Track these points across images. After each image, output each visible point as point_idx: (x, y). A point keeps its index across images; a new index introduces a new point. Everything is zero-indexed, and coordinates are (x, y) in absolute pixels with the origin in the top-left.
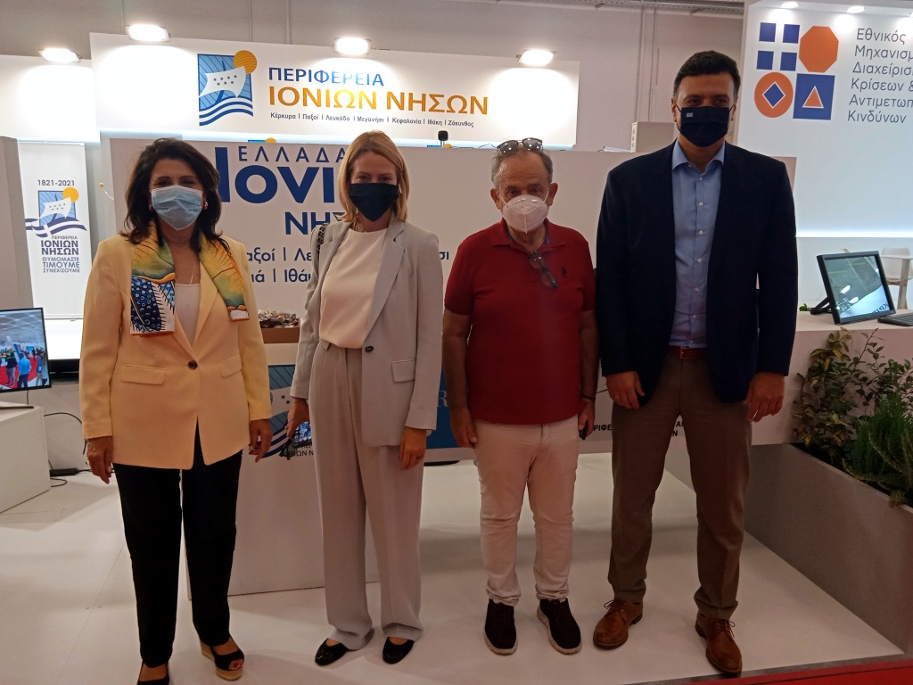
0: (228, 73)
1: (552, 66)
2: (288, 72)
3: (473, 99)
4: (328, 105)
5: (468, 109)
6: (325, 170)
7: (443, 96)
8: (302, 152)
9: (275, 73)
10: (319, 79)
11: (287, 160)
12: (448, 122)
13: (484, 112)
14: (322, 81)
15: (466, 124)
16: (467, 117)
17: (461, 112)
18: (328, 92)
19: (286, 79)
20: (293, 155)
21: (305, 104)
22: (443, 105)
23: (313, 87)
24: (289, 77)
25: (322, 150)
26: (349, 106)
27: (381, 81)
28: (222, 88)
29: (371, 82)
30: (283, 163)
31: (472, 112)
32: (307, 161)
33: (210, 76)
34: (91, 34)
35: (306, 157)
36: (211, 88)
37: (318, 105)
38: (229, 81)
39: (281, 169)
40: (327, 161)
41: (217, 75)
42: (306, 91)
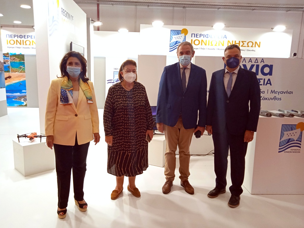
0: (180, 35)
1: (286, 32)
2: (197, 35)
3: (256, 42)
4: (209, 45)
5: (254, 46)
6: (257, 65)
7: (246, 42)
8: (250, 60)
9: (193, 35)
10: (207, 37)
11: (246, 62)
12: (247, 50)
13: (259, 47)
14: (207, 38)
15: (253, 50)
16: (253, 48)
17: (252, 47)
18: (209, 41)
19: (196, 37)
20: (247, 61)
21: (202, 45)
22: (246, 44)
23: (205, 39)
24: (197, 36)
25: (257, 59)
26: (215, 45)
27: (226, 37)
28: (177, 40)
29: (223, 37)
30: (244, 63)
31: (255, 47)
32: (252, 62)
33: (174, 37)
34: (141, 25)
35: (251, 61)
36: (174, 40)
37: (206, 45)
38: (179, 38)
39: (243, 65)
40: (258, 62)
41: (176, 36)
42: (202, 41)
